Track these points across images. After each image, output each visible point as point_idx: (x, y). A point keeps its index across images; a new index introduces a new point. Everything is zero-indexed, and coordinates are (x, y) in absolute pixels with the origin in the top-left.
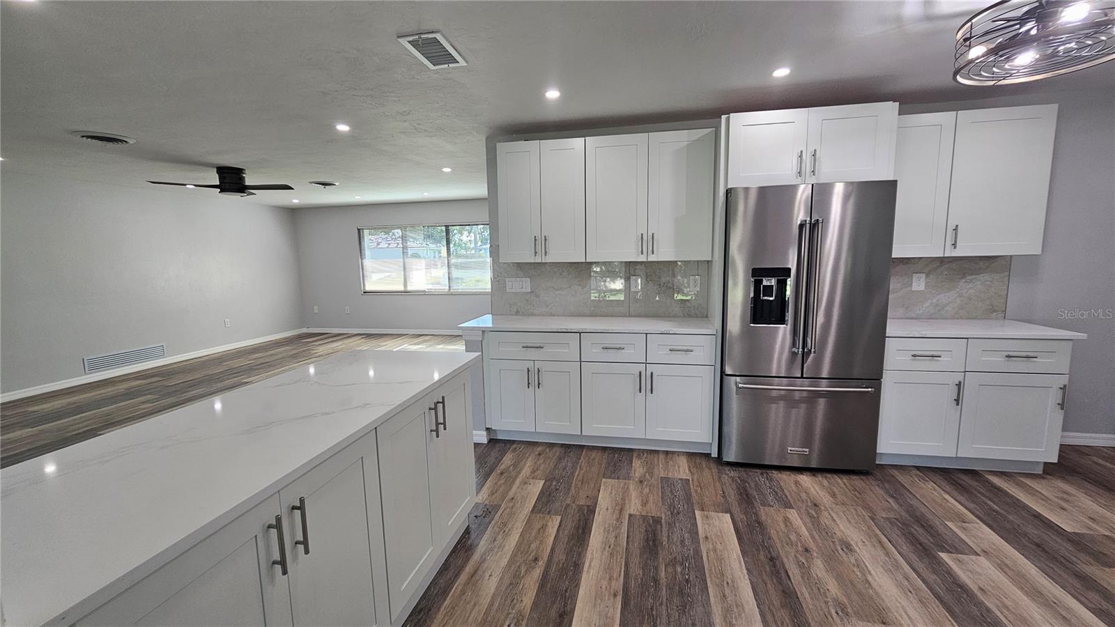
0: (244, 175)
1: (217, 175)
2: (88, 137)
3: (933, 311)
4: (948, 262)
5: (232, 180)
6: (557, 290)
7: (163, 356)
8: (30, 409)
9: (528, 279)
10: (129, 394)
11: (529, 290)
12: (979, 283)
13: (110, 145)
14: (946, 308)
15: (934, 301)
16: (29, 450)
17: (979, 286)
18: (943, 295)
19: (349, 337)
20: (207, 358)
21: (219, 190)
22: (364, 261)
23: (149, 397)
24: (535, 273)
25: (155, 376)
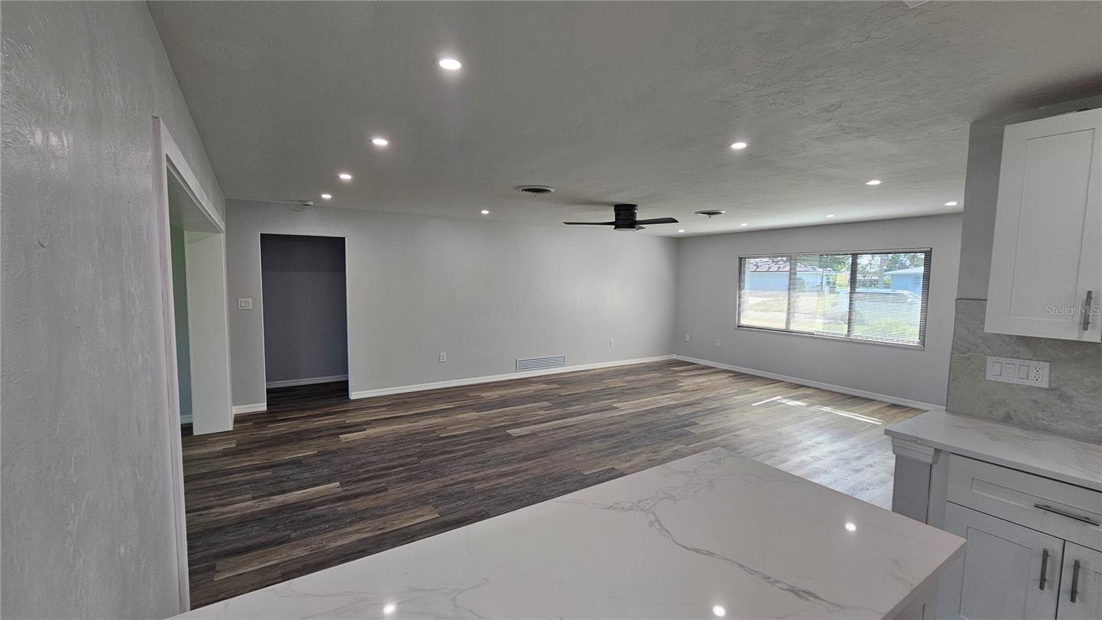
0: (636, 211)
1: (614, 213)
2: (526, 190)
5: (625, 217)
7: (563, 365)
8: (483, 395)
9: (1045, 364)
10: (534, 398)
11: (1046, 385)
13: (538, 195)
16: (469, 433)
19: (716, 372)
20: (592, 372)
21: (614, 226)
22: (743, 292)
23: (546, 404)
25: (554, 383)
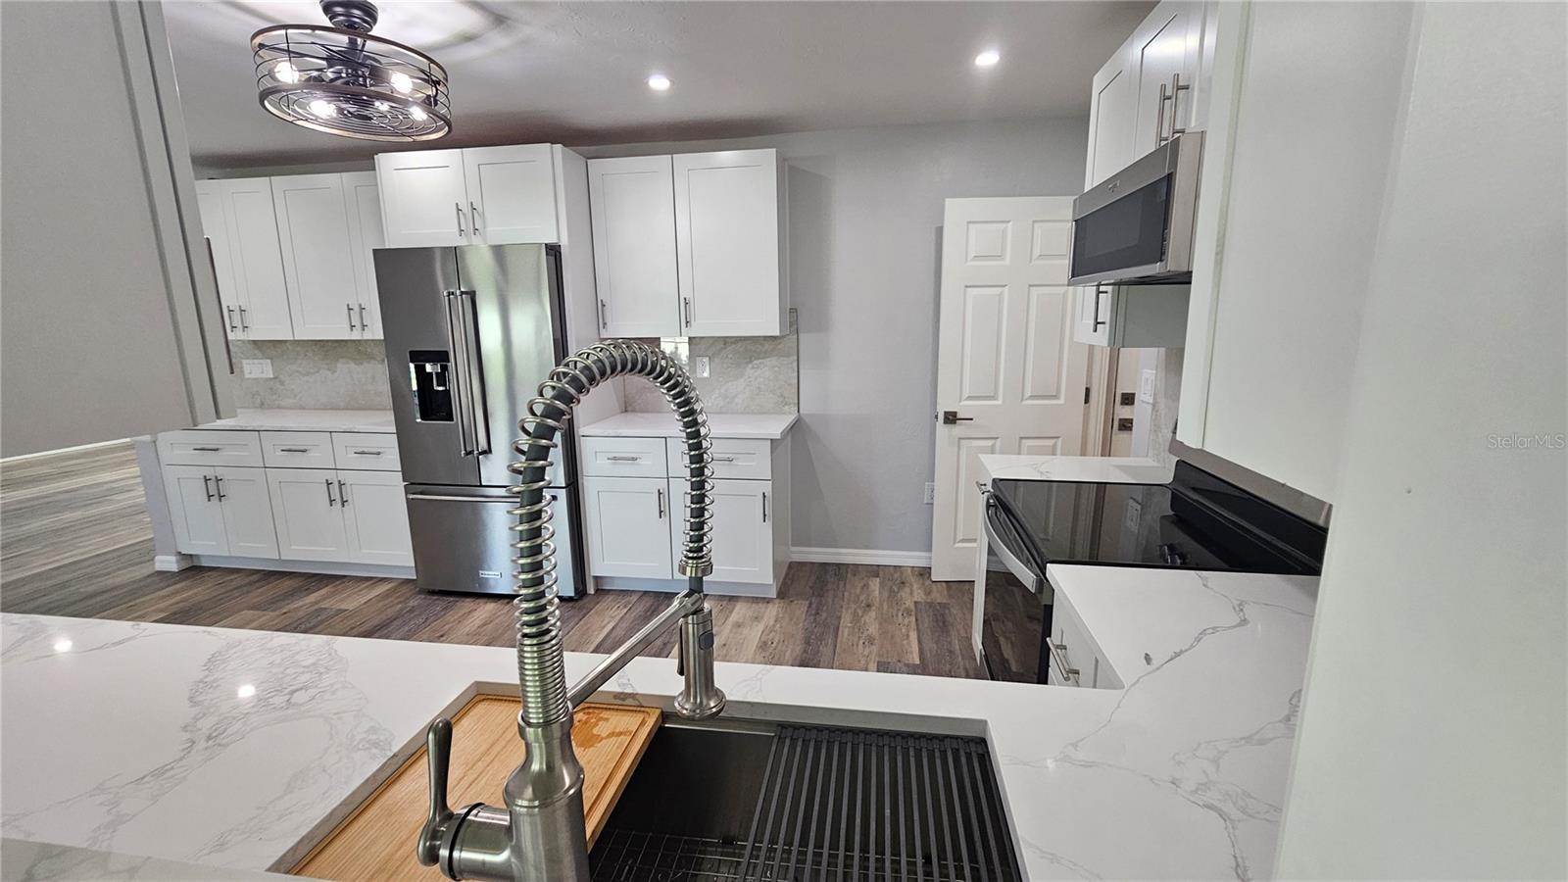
3: (722, 404)
4: (732, 343)
6: (304, 375)
9: (269, 361)
11: (272, 376)
12: (767, 368)
14: (736, 400)
15: (722, 391)
17: (767, 373)
18: (730, 384)
24: (274, 353)
